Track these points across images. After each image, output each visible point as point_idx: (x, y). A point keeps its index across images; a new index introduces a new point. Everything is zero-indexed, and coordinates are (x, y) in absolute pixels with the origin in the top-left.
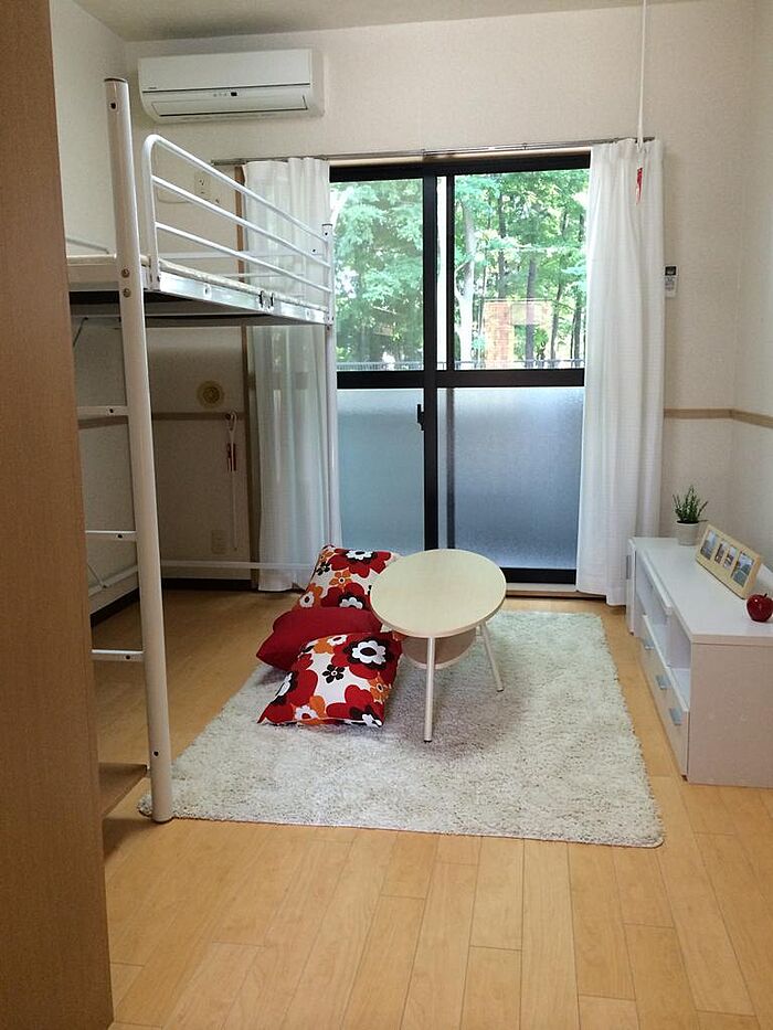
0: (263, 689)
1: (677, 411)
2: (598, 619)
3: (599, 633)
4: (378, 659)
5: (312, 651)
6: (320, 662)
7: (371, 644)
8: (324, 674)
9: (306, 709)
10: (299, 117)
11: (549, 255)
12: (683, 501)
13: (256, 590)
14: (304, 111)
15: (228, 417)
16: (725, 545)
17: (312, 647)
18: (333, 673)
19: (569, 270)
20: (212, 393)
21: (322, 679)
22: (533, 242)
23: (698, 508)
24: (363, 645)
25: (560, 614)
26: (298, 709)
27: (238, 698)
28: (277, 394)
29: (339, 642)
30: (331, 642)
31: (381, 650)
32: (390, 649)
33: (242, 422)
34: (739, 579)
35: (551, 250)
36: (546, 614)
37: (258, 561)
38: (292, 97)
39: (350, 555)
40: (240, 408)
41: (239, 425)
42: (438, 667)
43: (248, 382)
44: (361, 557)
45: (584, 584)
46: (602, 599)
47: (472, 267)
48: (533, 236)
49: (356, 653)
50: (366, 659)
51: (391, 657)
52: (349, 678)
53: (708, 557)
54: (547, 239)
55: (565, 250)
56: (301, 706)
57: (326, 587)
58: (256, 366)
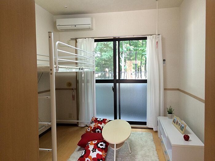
0: (78, 152)
1: (167, 89)
2: (152, 134)
3: (152, 138)
4: (104, 147)
5: (89, 145)
6: (91, 147)
7: (102, 143)
8: (92, 150)
9: (88, 159)
10: (88, 30)
11: (140, 50)
12: (169, 109)
13: (78, 126)
14: (89, 29)
15: (73, 89)
16: (178, 121)
17: (89, 143)
18: (94, 150)
19: (144, 53)
20: (70, 84)
21: (91, 152)
22: (136, 47)
23: (172, 111)
24: (100, 143)
25: (143, 133)
26: (86, 159)
27: (73, 155)
28: (83, 84)
29: (95, 142)
30: (94, 142)
31: (104, 144)
32: (106, 144)
33: (76, 90)
34: (182, 130)
35: (140, 49)
36: (140, 133)
37: (79, 120)
38: (87, 26)
39: (98, 120)
40: (75, 88)
41: (75, 91)
42: (117, 149)
43: (77, 82)
44: (100, 120)
45: (148, 125)
46: (152, 129)
47: (124, 52)
48: (136, 46)
49: (99, 145)
50: (101, 147)
51: (106, 146)
52: (97, 152)
53: (175, 123)
54: (139, 46)
55: (142, 49)
56: (87, 158)
57: (93, 127)
58: (79, 78)
